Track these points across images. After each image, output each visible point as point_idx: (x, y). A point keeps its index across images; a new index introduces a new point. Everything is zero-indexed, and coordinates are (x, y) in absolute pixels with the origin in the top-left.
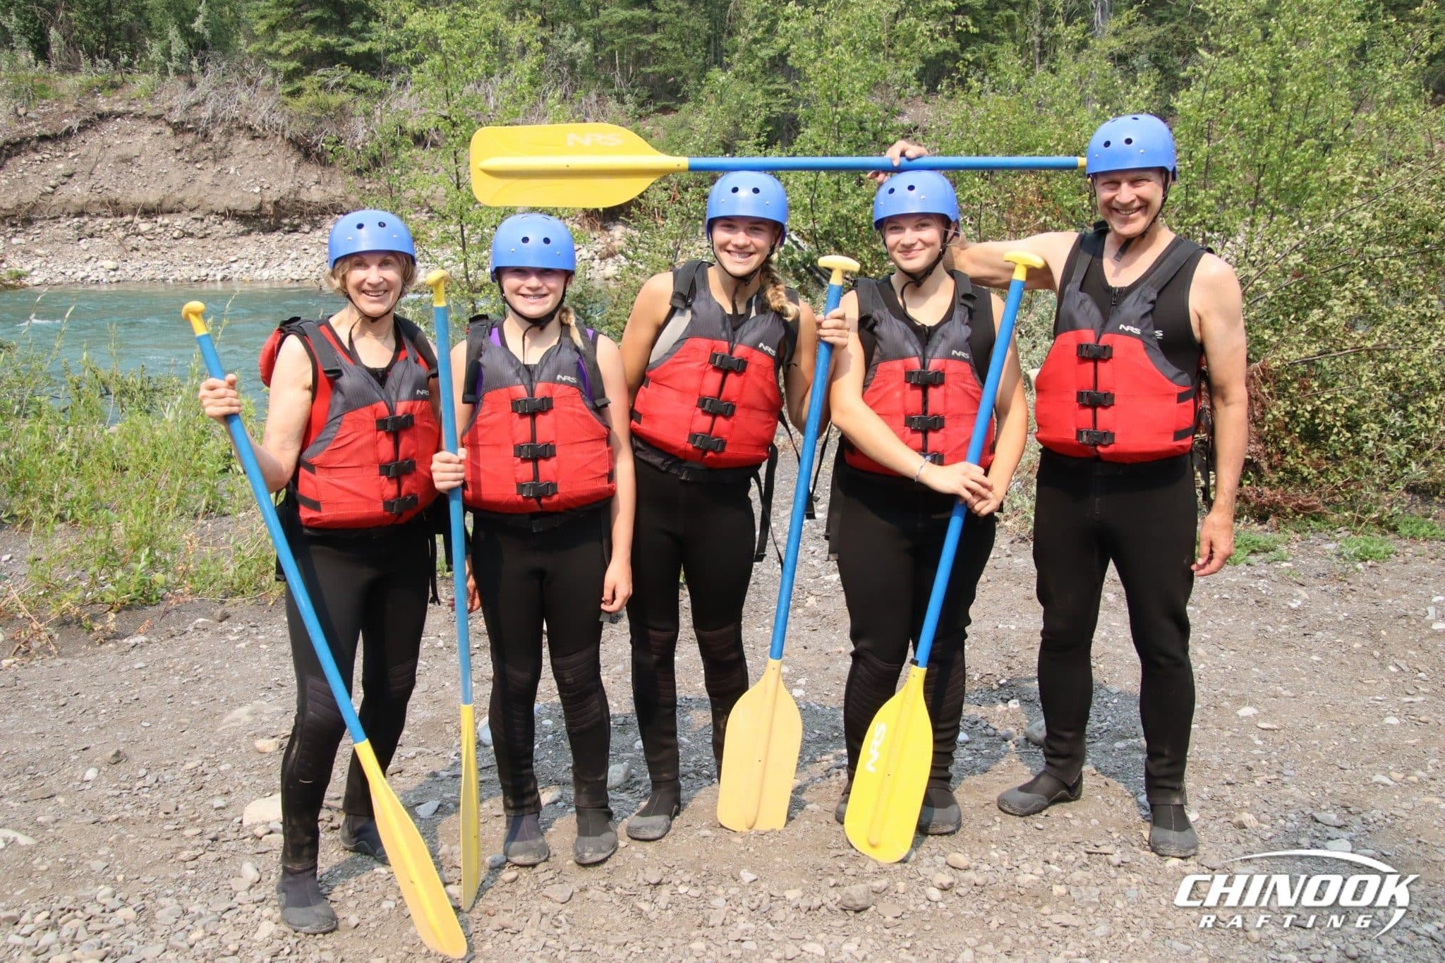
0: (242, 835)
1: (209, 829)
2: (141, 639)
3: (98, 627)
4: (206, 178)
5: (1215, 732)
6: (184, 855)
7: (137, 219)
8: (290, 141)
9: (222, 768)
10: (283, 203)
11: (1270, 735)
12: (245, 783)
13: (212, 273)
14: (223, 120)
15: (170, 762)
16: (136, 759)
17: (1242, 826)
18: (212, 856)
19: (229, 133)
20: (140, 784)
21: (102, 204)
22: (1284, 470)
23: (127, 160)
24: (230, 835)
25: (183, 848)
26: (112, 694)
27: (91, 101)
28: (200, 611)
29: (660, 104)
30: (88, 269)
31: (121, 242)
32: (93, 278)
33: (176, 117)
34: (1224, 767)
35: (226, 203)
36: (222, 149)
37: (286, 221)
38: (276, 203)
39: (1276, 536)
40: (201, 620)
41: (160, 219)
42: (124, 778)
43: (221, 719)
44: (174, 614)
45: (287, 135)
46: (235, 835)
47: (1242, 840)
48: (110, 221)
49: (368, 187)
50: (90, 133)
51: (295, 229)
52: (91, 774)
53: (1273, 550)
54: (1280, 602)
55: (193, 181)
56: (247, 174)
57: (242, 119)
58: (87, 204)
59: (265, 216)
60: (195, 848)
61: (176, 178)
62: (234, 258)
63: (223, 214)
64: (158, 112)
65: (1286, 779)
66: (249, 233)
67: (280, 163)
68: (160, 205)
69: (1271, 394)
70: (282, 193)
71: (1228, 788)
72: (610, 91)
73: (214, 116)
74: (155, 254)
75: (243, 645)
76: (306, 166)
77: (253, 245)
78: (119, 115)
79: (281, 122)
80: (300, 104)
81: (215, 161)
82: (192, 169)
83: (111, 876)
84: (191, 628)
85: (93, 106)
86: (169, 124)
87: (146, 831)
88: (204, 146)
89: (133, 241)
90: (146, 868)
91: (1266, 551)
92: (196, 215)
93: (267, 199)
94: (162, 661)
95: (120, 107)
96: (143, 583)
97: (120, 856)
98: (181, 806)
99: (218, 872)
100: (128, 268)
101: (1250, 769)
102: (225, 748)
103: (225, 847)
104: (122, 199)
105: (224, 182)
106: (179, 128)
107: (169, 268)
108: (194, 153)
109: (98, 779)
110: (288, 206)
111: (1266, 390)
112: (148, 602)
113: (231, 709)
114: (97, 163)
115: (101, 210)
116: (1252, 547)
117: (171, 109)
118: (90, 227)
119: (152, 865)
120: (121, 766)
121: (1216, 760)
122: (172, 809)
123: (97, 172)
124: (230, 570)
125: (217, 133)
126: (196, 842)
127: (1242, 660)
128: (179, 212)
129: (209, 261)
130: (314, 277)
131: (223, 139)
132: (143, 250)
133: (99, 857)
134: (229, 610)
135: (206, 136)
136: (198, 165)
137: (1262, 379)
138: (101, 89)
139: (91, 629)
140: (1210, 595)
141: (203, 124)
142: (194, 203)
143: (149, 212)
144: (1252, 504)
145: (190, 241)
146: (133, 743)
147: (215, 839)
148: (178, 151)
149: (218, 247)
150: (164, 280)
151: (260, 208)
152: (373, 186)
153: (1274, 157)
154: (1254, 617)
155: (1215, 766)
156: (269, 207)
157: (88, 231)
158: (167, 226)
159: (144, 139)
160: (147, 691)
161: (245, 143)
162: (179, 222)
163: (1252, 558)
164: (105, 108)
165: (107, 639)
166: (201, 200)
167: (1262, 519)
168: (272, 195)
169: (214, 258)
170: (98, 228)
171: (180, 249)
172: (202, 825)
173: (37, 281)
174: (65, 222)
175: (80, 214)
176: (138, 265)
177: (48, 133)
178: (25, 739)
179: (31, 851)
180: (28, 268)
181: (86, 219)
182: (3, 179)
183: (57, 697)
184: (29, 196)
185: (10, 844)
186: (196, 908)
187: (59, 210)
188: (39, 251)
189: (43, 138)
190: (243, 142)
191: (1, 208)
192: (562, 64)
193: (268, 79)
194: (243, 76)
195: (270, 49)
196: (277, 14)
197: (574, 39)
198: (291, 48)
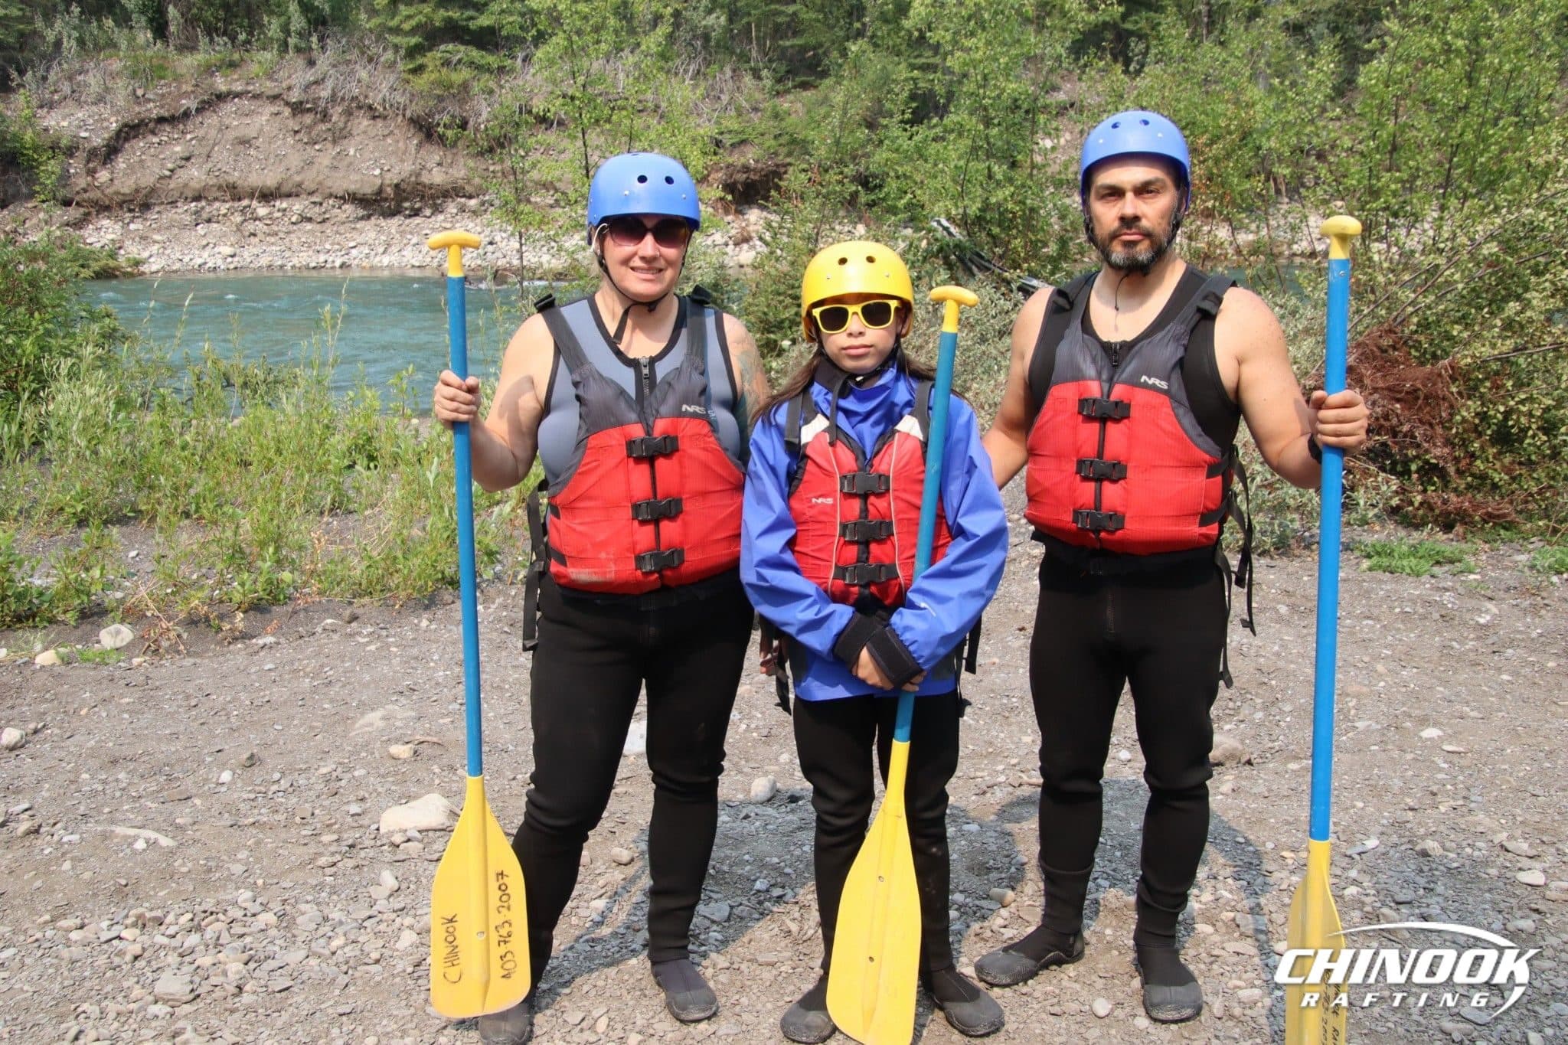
0: (379, 843)
1: (345, 836)
2: (270, 639)
3: (226, 626)
4: (325, 160)
5: (1396, 754)
6: (323, 861)
7: (255, 203)
8: (412, 120)
9: (356, 773)
10: (403, 186)
11: (1455, 759)
12: (380, 790)
13: (330, 259)
14: (343, 99)
15: (304, 767)
16: (270, 763)
17: (1424, 854)
18: (351, 863)
19: (349, 113)
20: (275, 788)
21: (220, 188)
22: (1472, 475)
23: (245, 142)
24: (368, 843)
25: (321, 854)
26: (243, 696)
27: (209, 81)
28: (327, 611)
29: (799, 79)
30: (205, 254)
31: (239, 228)
32: (210, 264)
33: (294, 97)
34: (1406, 791)
35: (345, 186)
36: (341, 130)
37: (407, 204)
38: (397, 186)
39: (1463, 546)
40: (329, 621)
41: (278, 203)
42: (258, 782)
43: (353, 723)
44: (302, 615)
45: (408, 114)
46: (372, 842)
47: (1426, 869)
48: (227, 205)
49: (491, 168)
50: (208, 113)
51: (416, 213)
52: (226, 776)
53: (1459, 561)
54: (1468, 617)
55: (312, 163)
56: (367, 155)
57: (361, 98)
58: (204, 188)
59: (386, 200)
60: (333, 854)
61: (295, 160)
62: (352, 244)
63: (342, 198)
64: (276, 91)
65: (1473, 805)
66: (369, 217)
67: (401, 144)
68: (278, 189)
69: (1460, 393)
70: (404, 175)
71: (1410, 813)
72: (746, 66)
73: (334, 95)
74: (273, 240)
75: (372, 647)
76: (427, 146)
77: (373, 231)
78: (238, 95)
79: (402, 100)
80: (422, 82)
81: (335, 142)
82: (311, 151)
83: (251, 880)
84: (319, 629)
85: (211, 86)
86: (287, 104)
87: (283, 836)
88: (323, 127)
89: (250, 227)
90: (283, 873)
91: (1452, 562)
92: (314, 199)
93: (387, 182)
94: (292, 663)
95: (238, 87)
96: (269, 582)
97: (259, 860)
98: (317, 812)
99: (357, 879)
101: (1434, 794)
102: (359, 753)
103: (363, 854)
104: (239, 183)
105: (343, 165)
106: (298, 108)
107: (287, 254)
108: (314, 134)
109: (233, 782)
110: (409, 189)
111: (1454, 390)
112: (276, 601)
113: (363, 714)
114: (215, 145)
115: (218, 194)
116: (1437, 557)
117: (289, 88)
118: (209, 210)
119: (291, 870)
120: (256, 769)
121: (1397, 783)
122: (308, 815)
123: (214, 155)
124: (358, 569)
125: (336, 113)
126: (333, 849)
127: (1425, 678)
128: (297, 195)
129: (328, 246)
130: (435, 264)
131: (343, 119)
132: (261, 236)
133: (239, 861)
134: (360, 611)
135: (325, 116)
136: (317, 147)
137: (1451, 377)
138: (219, 68)
139: (220, 629)
140: (1391, 609)
141: (322, 104)
142: (313, 187)
143: (267, 196)
144: (1437, 512)
145: (309, 226)
146: (266, 746)
147: (351, 846)
148: (296, 132)
149: (337, 232)
150: (282, 267)
151: (380, 191)
152: (498, 168)
153: (1469, 136)
154: (1438, 632)
155: (1396, 790)
156: (389, 190)
157: (205, 216)
158: (285, 210)
159: (263, 120)
160: (278, 693)
161: (366, 123)
162: (297, 206)
163: (1436, 570)
164: (223, 88)
165: (236, 639)
166: (320, 183)
167: (1448, 527)
168: (393, 178)
169: (332, 244)
170: (215, 213)
171: (299, 234)
172: (339, 831)
173: (154, 268)
174: (182, 207)
175: (197, 198)
176: (255, 251)
177: (166, 114)
178: (159, 740)
179: (172, 852)
180: (145, 255)
181: (203, 203)
182: (121, 163)
183: (188, 697)
184: (147, 180)
185: (152, 844)
186: (336, 915)
187: (176, 194)
188: (157, 237)
189: (161, 120)
190: (362, 123)
191: (118, 193)
192: (695, 37)
193: (389, 55)
194: (363, 53)
195: (391, 24)
197: (709, 11)
198: (413, 22)
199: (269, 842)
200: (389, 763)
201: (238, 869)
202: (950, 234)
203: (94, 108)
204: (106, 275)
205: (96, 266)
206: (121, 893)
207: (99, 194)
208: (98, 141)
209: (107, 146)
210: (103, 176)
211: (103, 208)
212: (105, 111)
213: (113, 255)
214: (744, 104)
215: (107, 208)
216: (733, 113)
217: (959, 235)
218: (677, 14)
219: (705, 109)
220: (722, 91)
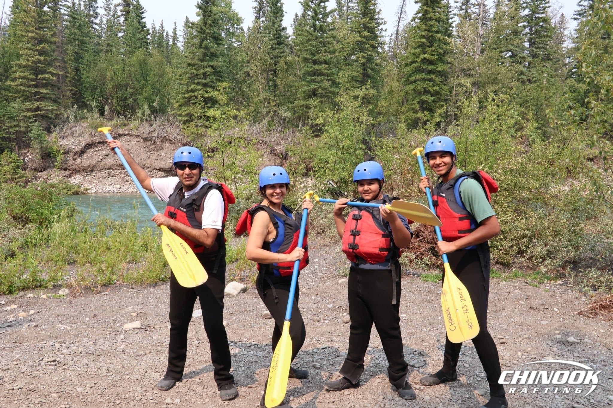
0: (122, 330)
2: (107, 293)
3: (95, 290)
4: (154, 157)
6: (107, 333)
9: (121, 319)
14: (161, 137)
15: (108, 318)
16: (99, 317)
18: (114, 334)
19: (163, 142)
20: (99, 322)
21: (117, 165)
24: (120, 330)
27: (117, 130)
28: (125, 287)
29: (315, 134)
30: (111, 187)
31: (123, 178)
32: (112, 191)
33: (144, 136)
35: (160, 166)
36: (160, 147)
40: (125, 289)
43: (124, 309)
44: (117, 287)
45: (183, 142)
48: (119, 171)
52: (87, 319)
55: (149, 158)
56: (168, 156)
57: (167, 137)
58: (113, 165)
61: (143, 157)
63: (159, 170)
64: (139, 134)
66: (167, 176)
72: (298, 129)
73: (158, 136)
75: (135, 294)
78: (126, 135)
79: (181, 138)
80: (187, 133)
81: (157, 151)
82: (149, 154)
83: (88, 336)
84: (121, 291)
85: (117, 132)
86: (142, 138)
88: (154, 146)
89: (127, 178)
90: (97, 335)
92: (149, 170)
94: (112, 298)
95: (126, 132)
96: (109, 278)
97: (91, 333)
98: (109, 325)
99: (115, 336)
100: (124, 188)
102: (123, 315)
103: (117, 332)
105: (159, 159)
106: (145, 140)
108: (151, 148)
109: (89, 320)
112: (111, 284)
113: (127, 307)
117: (143, 133)
118: (113, 172)
119: (99, 335)
120: (95, 318)
124: (135, 276)
125: (158, 142)
131: (161, 143)
132: (130, 182)
134: (133, 286)
135: (155, 142)
136: (151, 152)
138: (120, 126)
139: (93, 290)
141: (154, 138)
142: (149, 166)
146: (99, 313)
147: (115, 331)
148: (145, 147)
157: (111, 174)
159: (133, 143)
161: (168, 145)
164: (121, 133)
165: (97, 293)
166: (151, 165)
173: (93, 192)
174: (104, 171)
175: (109, 169)
176: (128, 187)
177: (101, 141)
178: (71, 312)
179: (70, 330)
180: (90, 187)
181: (111, 170)
182: (85, 156)
183: (81, 305)
184: (93, 162)
185: (65, 328)
186: (107, 342)
187: (102, 167)
188: (95, 181)
189: (99, 143)
190: (167, 145)
191: (83, 166)
192: (281, 119)
193: (177, 123)
194: (169, 122)
195: (179, 113)
196: (182, 101)
197: (286, 111)
198: (186, 113)
199: (95, 330)
200: (130, 317)
201: (86, 334)
202: (332, 185)
203: (78, 138)
204: (76, 193)
205: (73, 191)
206: (56, 337)
207: (76, 167)
208: (78, 149)
209: (81, 151)
210: (78, 160)
211: (77, 171)
212: (81, 139)
213: (79, 187)
214: (296, 141)
215: (79, 171)
216: (292, 145)
217: (335, 186)
218: (275, 112)
219: (283, 143)
220: (289, 137)
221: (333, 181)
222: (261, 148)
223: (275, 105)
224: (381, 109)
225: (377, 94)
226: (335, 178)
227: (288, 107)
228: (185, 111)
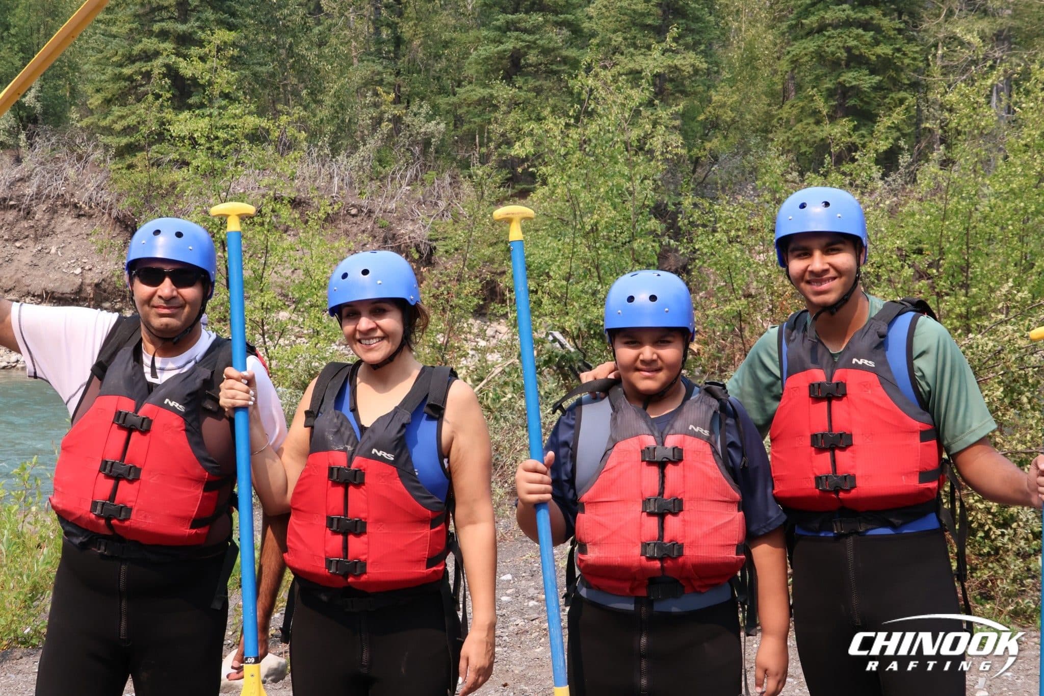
4: (25, 258)
10: (104, 285)
14: (48, 197)
19: (53, 211)
29: (519, 187)
35: (44, 285)
36: (44, 227)
38: (97, 285)
45: (114, 213)
55: (10, 260)
56: (69, 254)
57: (67, 196)
59: (85, 299)
63: (40, 297)
70: (105, 275)
72: (466, 172)
73: (39, 193)
79: (109, 199)
81: (36, 239)
82: (11, 248)
88: (25, 224)
93: (88, 281)
105: (43, 263)
108: (16, 230)
110: (110, 288)
125: (40, 211)
131: (47, 217)
135: (28, 214)
136: (18, 244)
141: (26, 201)
151: (80, 289)
156: (89, 290)
161: (70, 221)
166: (18, 281)
168: (93, 277)
190: (67, 221)
192: (414, 143)
193: (98, 154)
194: (73, 151)
195: (103, 123)
196: (113, 88)
197: (429, 118)
198: (124, 123)
202: (562, 346)
216: (450, 220)
217: (570, 346)
218: (397, 120)
219: (421, 213)
220: (439, 198)
221: (564, 332)
222: (355, 230)
223: (397, 101)
224: (720, 112)
225: (705, 66)
226: (570, 323)
227: (435, 107)
228: (122, 117)
